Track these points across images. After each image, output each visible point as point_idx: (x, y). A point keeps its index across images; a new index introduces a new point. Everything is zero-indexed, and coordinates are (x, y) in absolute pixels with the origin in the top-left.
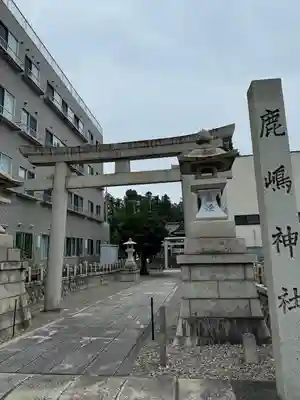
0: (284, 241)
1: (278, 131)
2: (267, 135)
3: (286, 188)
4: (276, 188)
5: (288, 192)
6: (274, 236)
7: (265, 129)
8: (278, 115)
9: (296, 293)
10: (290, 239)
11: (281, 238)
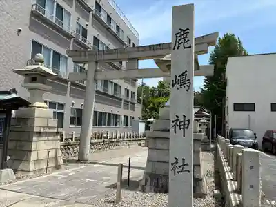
0: (180, 125)
1: (186, 45)
2: (178, 48)
3: (187, 88)
4: (179, 87)
5: (187, 90)
6: (173, 122)
7: (177, 44)
8: (188, 32)
9: (184, 162)
10: (184, 124)
11: (178, 123)
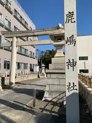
1: (73, 21)
2: (68, 23)
3: (74, 44)
4: (69, 44)
5: (74, 46)
6: (67, 63)
8: (73, 14)
9: (74, 85)
10: (73, 64)
11: (70, 64)
